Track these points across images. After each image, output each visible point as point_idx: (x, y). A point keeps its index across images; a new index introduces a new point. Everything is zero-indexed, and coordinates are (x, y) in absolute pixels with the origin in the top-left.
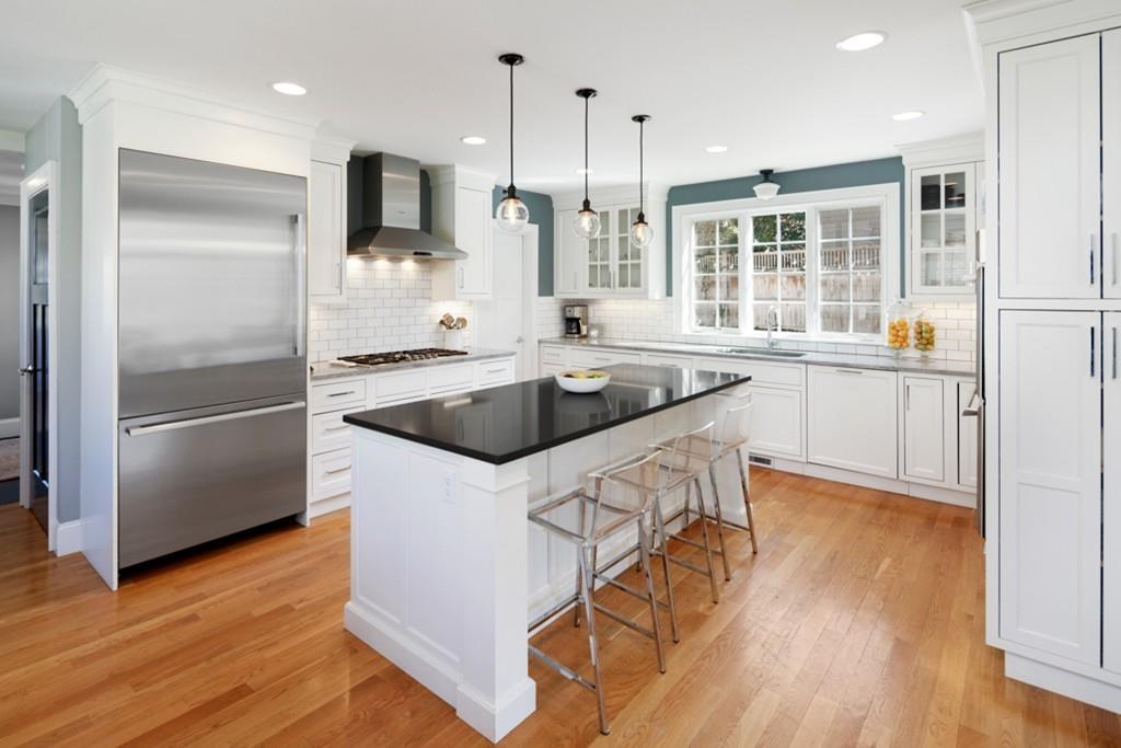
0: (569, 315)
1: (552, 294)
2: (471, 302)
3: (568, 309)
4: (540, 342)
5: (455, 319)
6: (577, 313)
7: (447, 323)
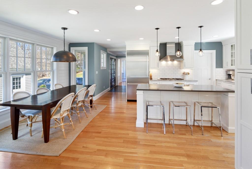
0: (228, 73)
1: (222, 67)
2: (192, 69)
3: (228, 72)
4: (216, 80)
5: (186, 73)
6: (231, 73)
7: (184, 74)
